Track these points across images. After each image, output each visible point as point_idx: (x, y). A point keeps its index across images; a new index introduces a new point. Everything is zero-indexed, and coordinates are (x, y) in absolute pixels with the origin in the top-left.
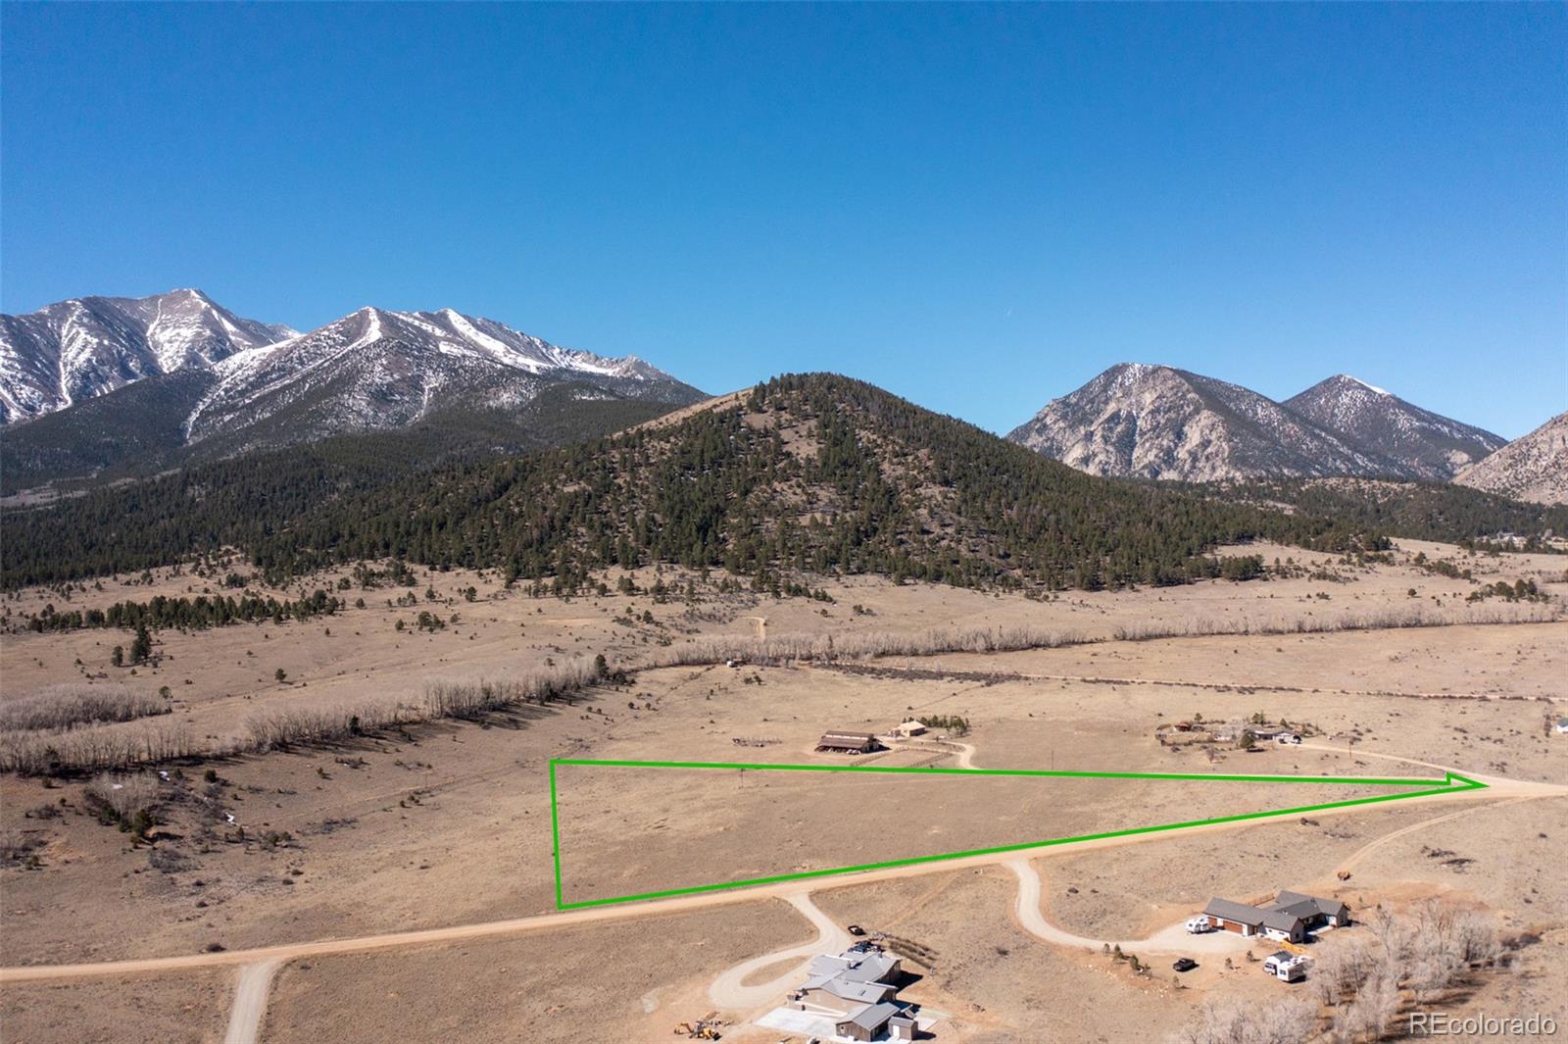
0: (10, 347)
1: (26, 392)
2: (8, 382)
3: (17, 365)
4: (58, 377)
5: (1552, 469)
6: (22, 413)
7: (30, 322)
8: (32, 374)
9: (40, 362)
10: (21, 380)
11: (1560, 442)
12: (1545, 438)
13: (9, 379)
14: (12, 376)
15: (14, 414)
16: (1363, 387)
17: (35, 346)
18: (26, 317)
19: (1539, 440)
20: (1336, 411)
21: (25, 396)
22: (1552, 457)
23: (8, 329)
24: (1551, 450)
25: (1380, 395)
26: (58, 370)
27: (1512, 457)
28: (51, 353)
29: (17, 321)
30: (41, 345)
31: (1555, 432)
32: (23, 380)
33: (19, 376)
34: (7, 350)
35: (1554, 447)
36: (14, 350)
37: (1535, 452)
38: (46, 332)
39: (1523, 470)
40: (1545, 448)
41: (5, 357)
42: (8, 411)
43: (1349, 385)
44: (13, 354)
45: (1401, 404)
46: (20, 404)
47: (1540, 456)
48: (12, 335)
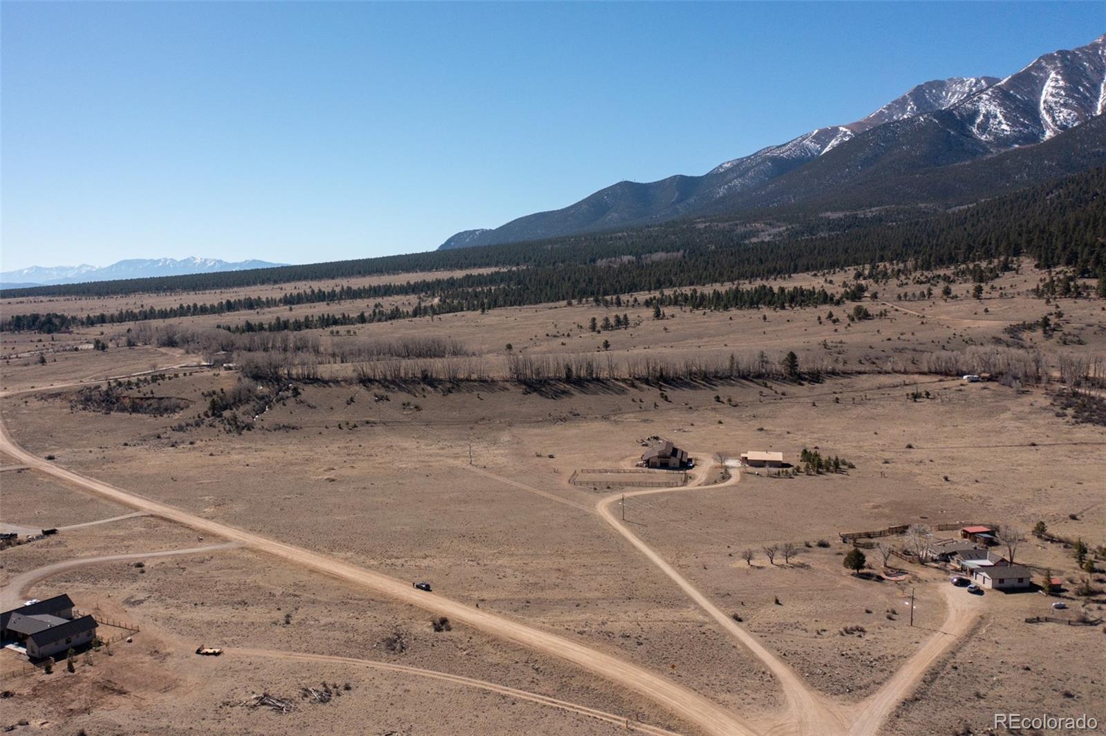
0: (1059, 77)
1: (1063, 114)
2: (1051, 108)
3: (1062, 92)
4: (1097, 98)
6: (1055, 132)
7: (1084, 52)
8: (1073, 97)
9: (1084, 86)
10: (1061, 105)
13: (1053, 105)
14: (1056, 103)
15: (1049, 134)
17: (1082, 73)
18: (1078, 49)
21: (1062, 118)
23: (1062, 62)
26: (1099, 91)
28: (1094, 77)
29: (1073, 54)
30: (1089, 72)
32: (1065, 105)
33: (1062, 101)
34: (1057, 81)
36: (1062, 80)
38: (1096, 59)
41: (1054, 87)
42: (1044, 132)
44: (1061, 83)
46: (1056, 125)
48: (1065, 67)
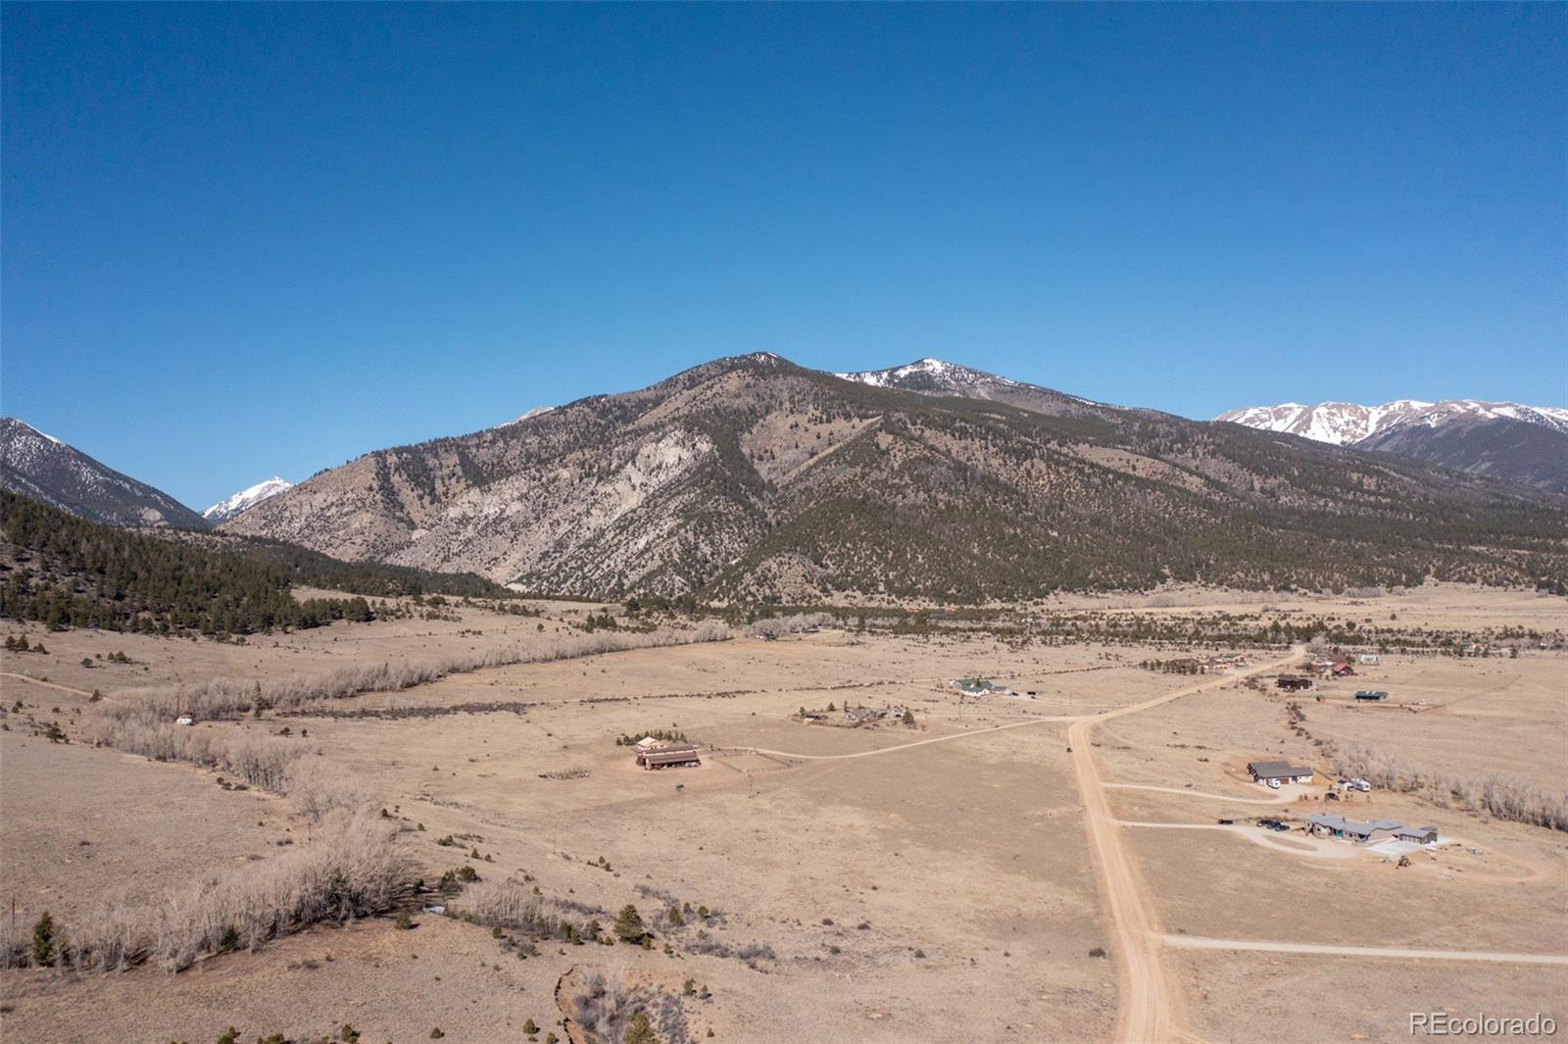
5: (306, 531)
11: (309, 507)
12: (294, 502)
16: (38, 435)
19: (288, 504)
20: (9, 456)
22: (303, 520)
24: (301, 514)
25: (57, 444)
27: (265, 518)
31: (303, 498)
35: (304, 511)
37: (287, 514)
39: (278, 530)
40: (296, 511)
43: (21, 430)
45: (82, 457)
47: (292, 518)
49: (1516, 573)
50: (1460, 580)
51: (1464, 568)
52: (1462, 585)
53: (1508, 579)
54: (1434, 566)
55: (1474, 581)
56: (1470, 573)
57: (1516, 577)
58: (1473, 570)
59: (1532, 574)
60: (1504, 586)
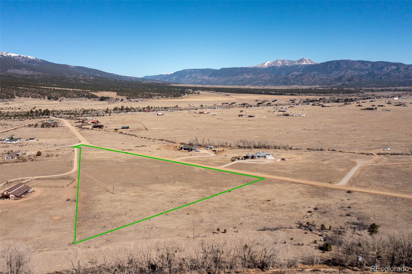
49: (39, 95)
50: (25, 97)
51: (25, 93)
52: (26, 98)
53: (37, 96)
54: (14, 93)
55: (29, 97)
56: (27, 95)
57: (39, 96)
58: (27, 94)
59: (42, 95)
60: (38, 98)
